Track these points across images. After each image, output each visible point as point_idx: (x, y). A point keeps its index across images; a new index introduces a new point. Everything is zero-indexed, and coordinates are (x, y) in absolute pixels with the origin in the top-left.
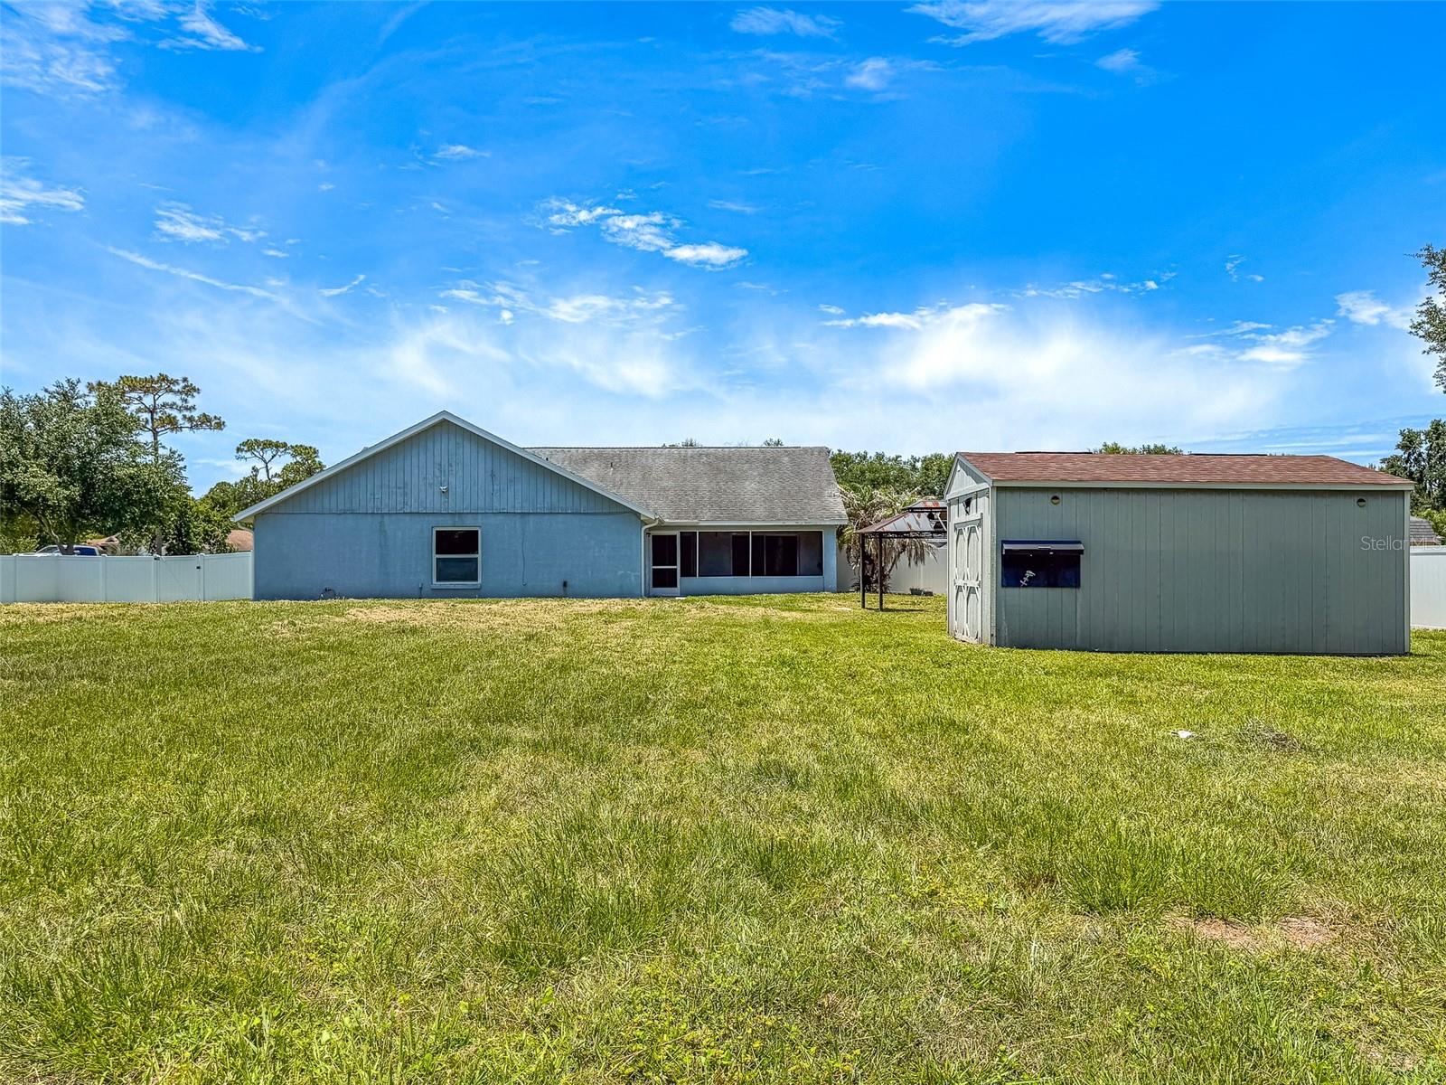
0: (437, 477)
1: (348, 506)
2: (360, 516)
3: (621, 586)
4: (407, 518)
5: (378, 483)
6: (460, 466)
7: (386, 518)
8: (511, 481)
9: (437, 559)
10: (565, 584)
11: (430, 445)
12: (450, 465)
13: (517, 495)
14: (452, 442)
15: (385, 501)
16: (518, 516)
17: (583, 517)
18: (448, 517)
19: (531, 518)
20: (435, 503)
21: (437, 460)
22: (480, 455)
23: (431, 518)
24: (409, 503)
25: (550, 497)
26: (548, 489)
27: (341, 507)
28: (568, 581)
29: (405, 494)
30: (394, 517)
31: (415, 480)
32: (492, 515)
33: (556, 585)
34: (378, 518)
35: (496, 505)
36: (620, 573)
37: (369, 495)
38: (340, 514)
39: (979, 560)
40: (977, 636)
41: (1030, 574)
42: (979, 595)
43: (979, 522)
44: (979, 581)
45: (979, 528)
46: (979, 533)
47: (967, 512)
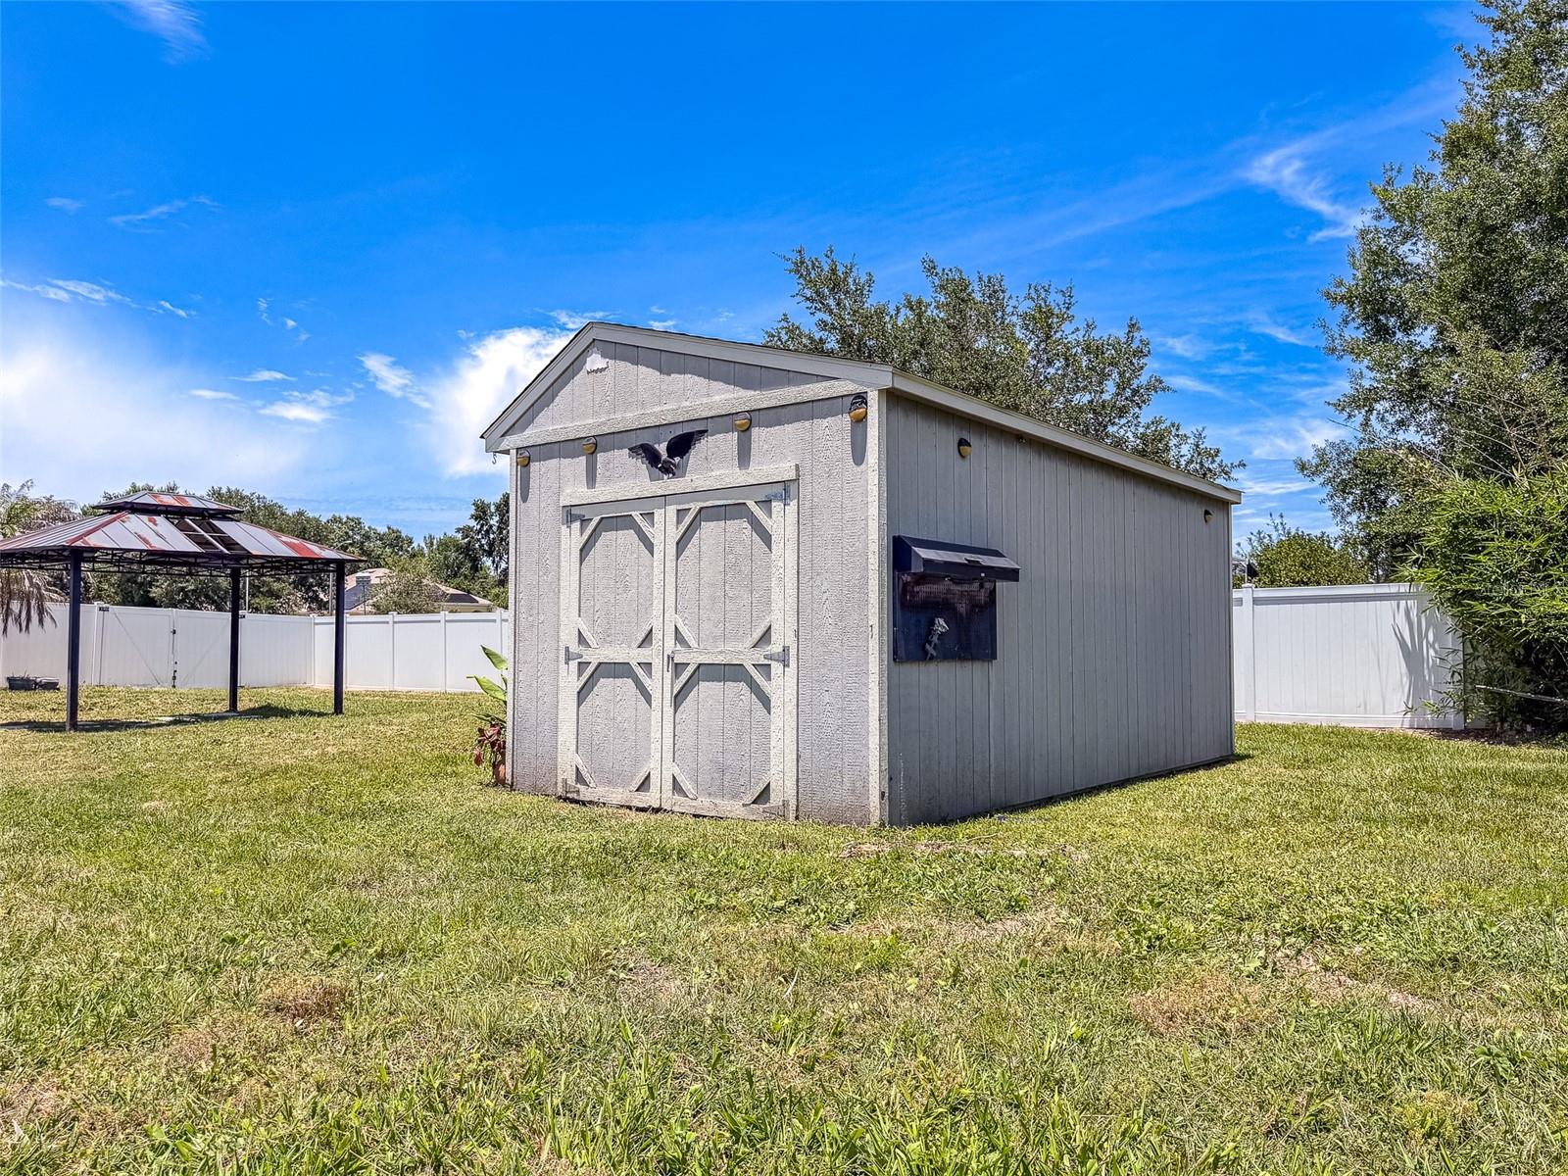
39: (776, 595)
40: (763, 796)
41: (941, 625)
42: (782, 686)
43: (785, 490)
44: (776, 647)
45: (777, 506)
46: (781, 520)
47: (667, 470)
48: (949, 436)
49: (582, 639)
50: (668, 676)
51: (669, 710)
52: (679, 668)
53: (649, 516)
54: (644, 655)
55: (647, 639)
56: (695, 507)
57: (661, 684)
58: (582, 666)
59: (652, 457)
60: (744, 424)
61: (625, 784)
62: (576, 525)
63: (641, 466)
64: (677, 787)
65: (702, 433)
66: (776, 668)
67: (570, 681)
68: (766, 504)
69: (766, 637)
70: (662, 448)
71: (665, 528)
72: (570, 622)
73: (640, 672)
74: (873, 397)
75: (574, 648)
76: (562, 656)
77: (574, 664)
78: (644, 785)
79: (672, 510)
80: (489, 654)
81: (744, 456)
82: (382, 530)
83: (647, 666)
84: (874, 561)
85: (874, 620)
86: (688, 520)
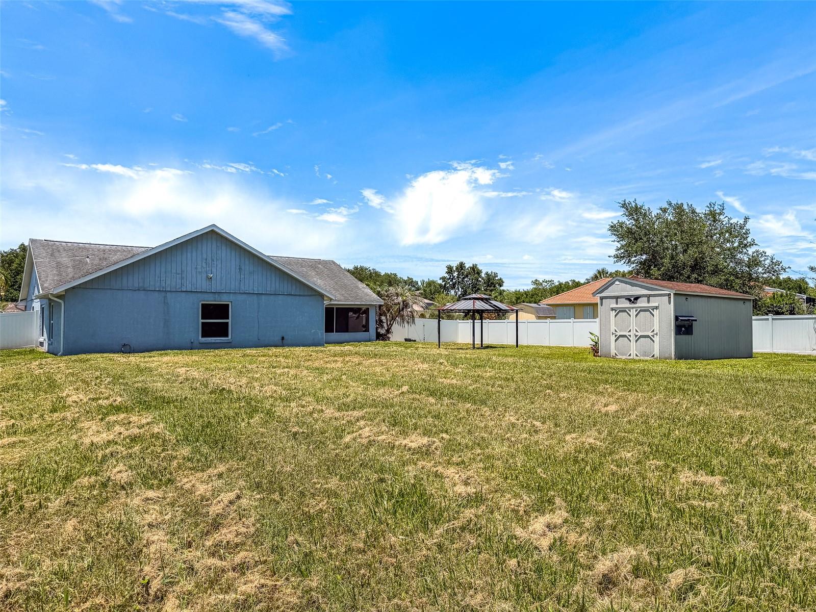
0: (204, 268)
1: (141, 285)
2: (149, 292)
3: (314, 339)
4: (184, 294)
5: (163, 270)
6: (220, 261)
7: (169, 295)
8: (251, 273)
9: (202, 323)
10: (283, 338)
11: (199, 246)
12: (213, 260)
13: (256, 281)
14: (214, 246)
15: (168, 282)
16: (256, 296)
17: (293, 297)
18: (211, 295)
19: (263, 297)
20: (203, 285)
21: (205, 256)
22: (232, 254)
23: (200, 295)
24: (185, 285)
25: (273, 284)
26: (273, 278)
27: (136, 285)
28: (285, 336)
29: (182, 278)
30: (174, 294)
31: (189, 269)
32: (240, 294)
33: (277, 339)
34: (163, 294)
35: (242, 288)
36: (313, 331)
37: (156, 278)
38: (135, 290)
39: (655, 324)
40: (653, 356)
41: (683, 329)
42: (656, 339)
43: (657, 308)
44: (655, 332)
45: (655, 310)
46: (656, 312)
47: (633, 302)
48: (684, 298)
49: (616, 331)
50: (634, 337)
51: (635, 343)
52: (636, 336)
53: (630, 311)
54: (629, 334)
55: (630, 331)
56: (639, 309)
57: (633, 339)
58: (616, 336)
59: (630, 300)
60: (649, 296)
61: (626, 355)
62: (614, 311)
63: (628, 302)
64: (637, 355)
65: (640, 297)
66: (655, 336)
67: (613, 338)
68: (653, 310)
69: (653, 331)
70: (632, 299)
71: (633, 313)
72: (613, 328)
73: (628, 336)
74: (672, 294)
75: (614, 332)
76: (611, 334)
77: (614, 335)
78: (630, 355)
79: (634, 310)
80: (591, 333)
81: (648, 302)
82: (406, 279)
83: (630, 336)
84: (672, 319)
85: (673, 328)
86: (638, 311)
